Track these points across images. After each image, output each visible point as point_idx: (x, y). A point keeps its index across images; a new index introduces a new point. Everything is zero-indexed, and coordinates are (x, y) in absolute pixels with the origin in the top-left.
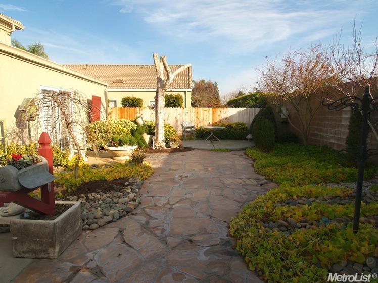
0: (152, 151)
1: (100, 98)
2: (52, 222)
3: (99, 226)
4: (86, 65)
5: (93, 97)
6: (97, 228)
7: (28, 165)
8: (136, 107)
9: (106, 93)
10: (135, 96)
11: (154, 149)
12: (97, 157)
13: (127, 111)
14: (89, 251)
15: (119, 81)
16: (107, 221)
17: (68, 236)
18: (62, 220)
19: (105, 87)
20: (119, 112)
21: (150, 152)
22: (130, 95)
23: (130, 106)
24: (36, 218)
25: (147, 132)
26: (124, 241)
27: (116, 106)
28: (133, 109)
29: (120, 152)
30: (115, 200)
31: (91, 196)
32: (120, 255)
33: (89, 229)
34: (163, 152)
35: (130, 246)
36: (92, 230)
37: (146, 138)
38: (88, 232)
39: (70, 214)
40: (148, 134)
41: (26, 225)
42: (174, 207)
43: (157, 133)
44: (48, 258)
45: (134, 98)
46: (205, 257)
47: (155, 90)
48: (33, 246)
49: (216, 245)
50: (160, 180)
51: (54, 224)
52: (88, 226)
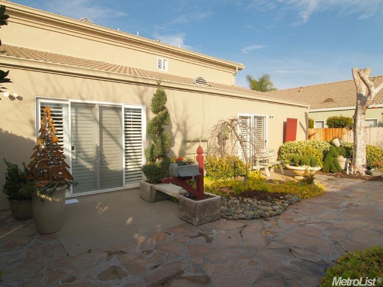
0: (345, 176)
1: (296, 120)
2: (195, 201)
3: (234, 219)
4: (301, 88)
5: (288, 119)
6: (232, 219)
7: (185, 164)
8: (343, 127)
9: (306, 114)
10: (343, 115)
11: (348, 173)
12: (282, 174)
13: (333, 131)
14: (215, 229)
15: (329, 100)
16: (241, 217)
17: (206, 215)
18: (202, 203)
19: (306, 109)
20: (324, 133)
21: (341, 177)
22: (338, 115)
23: (336, 126)
24: (192, 198)
25: (343, 155)
26: (240, 232)
27: (323, 127)
28: (340, 129)
29: (298, 172)
30: (259, 207)
31: (245, 200)
32: (230, 237)
33: (226, 218)
34: (358, 179)
35: (241, 236)
36: (228, 219)
37: (342, 161)
38: (225, 220)
39: (210, 201)
40: (345, 157)
41: (185, 201)
42: (307, 225)
43: (355, 157)
44: (192, 224)
45: (341, 117)
46: (289, 263)
47: (355, 107)
48: (187, 214)
49: (310, 262)
50: (320, 202)
51: (196, 203)
52: (226, 216)
